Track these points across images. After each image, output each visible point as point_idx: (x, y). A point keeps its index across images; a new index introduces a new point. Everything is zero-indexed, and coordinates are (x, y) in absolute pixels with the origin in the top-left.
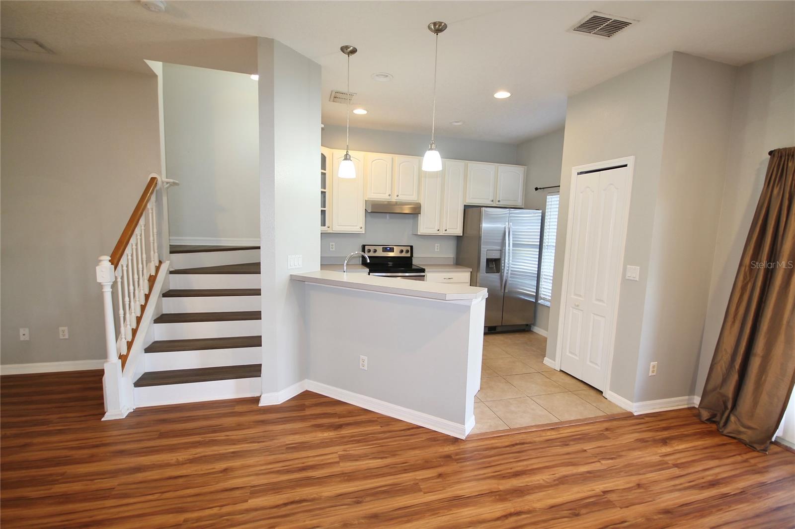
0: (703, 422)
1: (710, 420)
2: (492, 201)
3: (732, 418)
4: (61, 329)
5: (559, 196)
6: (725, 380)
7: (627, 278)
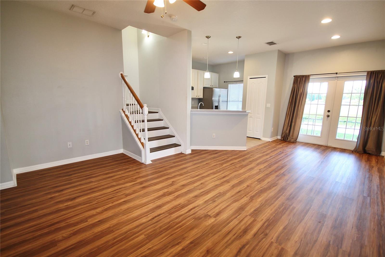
0: (282, 141)
1: (283, 140)
2: (211, 86)
3: (289, 137)
4: (86, 141)
5: (243, 84)
6: (287, 129)
7: (267, 107)
